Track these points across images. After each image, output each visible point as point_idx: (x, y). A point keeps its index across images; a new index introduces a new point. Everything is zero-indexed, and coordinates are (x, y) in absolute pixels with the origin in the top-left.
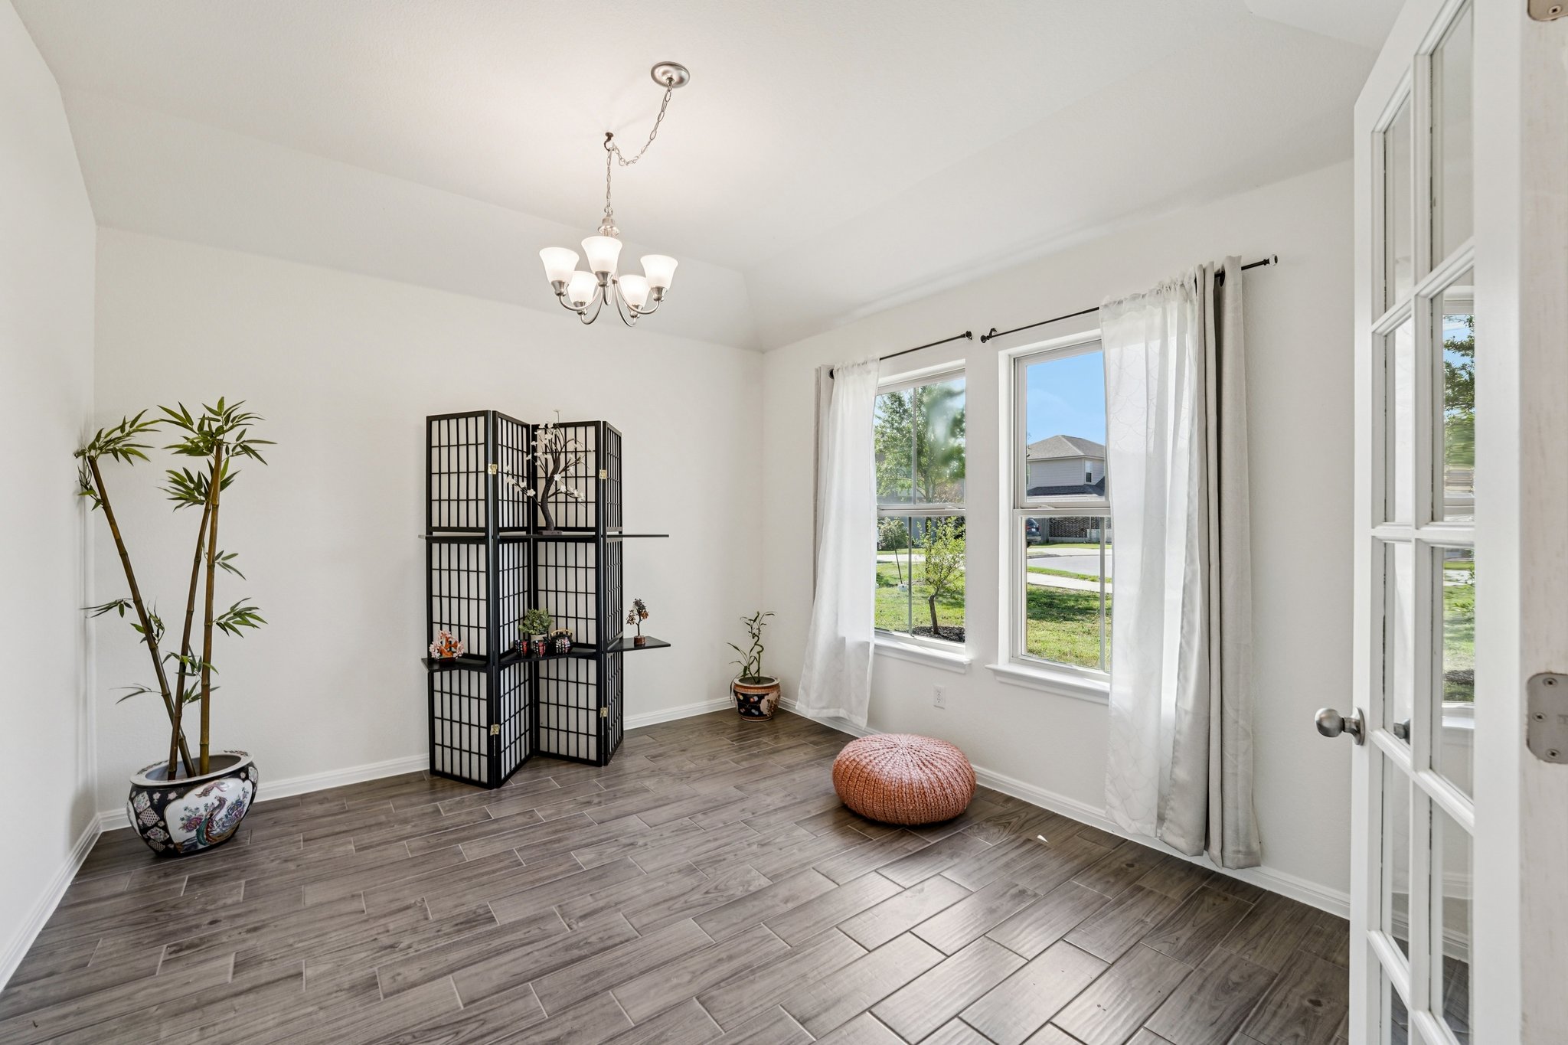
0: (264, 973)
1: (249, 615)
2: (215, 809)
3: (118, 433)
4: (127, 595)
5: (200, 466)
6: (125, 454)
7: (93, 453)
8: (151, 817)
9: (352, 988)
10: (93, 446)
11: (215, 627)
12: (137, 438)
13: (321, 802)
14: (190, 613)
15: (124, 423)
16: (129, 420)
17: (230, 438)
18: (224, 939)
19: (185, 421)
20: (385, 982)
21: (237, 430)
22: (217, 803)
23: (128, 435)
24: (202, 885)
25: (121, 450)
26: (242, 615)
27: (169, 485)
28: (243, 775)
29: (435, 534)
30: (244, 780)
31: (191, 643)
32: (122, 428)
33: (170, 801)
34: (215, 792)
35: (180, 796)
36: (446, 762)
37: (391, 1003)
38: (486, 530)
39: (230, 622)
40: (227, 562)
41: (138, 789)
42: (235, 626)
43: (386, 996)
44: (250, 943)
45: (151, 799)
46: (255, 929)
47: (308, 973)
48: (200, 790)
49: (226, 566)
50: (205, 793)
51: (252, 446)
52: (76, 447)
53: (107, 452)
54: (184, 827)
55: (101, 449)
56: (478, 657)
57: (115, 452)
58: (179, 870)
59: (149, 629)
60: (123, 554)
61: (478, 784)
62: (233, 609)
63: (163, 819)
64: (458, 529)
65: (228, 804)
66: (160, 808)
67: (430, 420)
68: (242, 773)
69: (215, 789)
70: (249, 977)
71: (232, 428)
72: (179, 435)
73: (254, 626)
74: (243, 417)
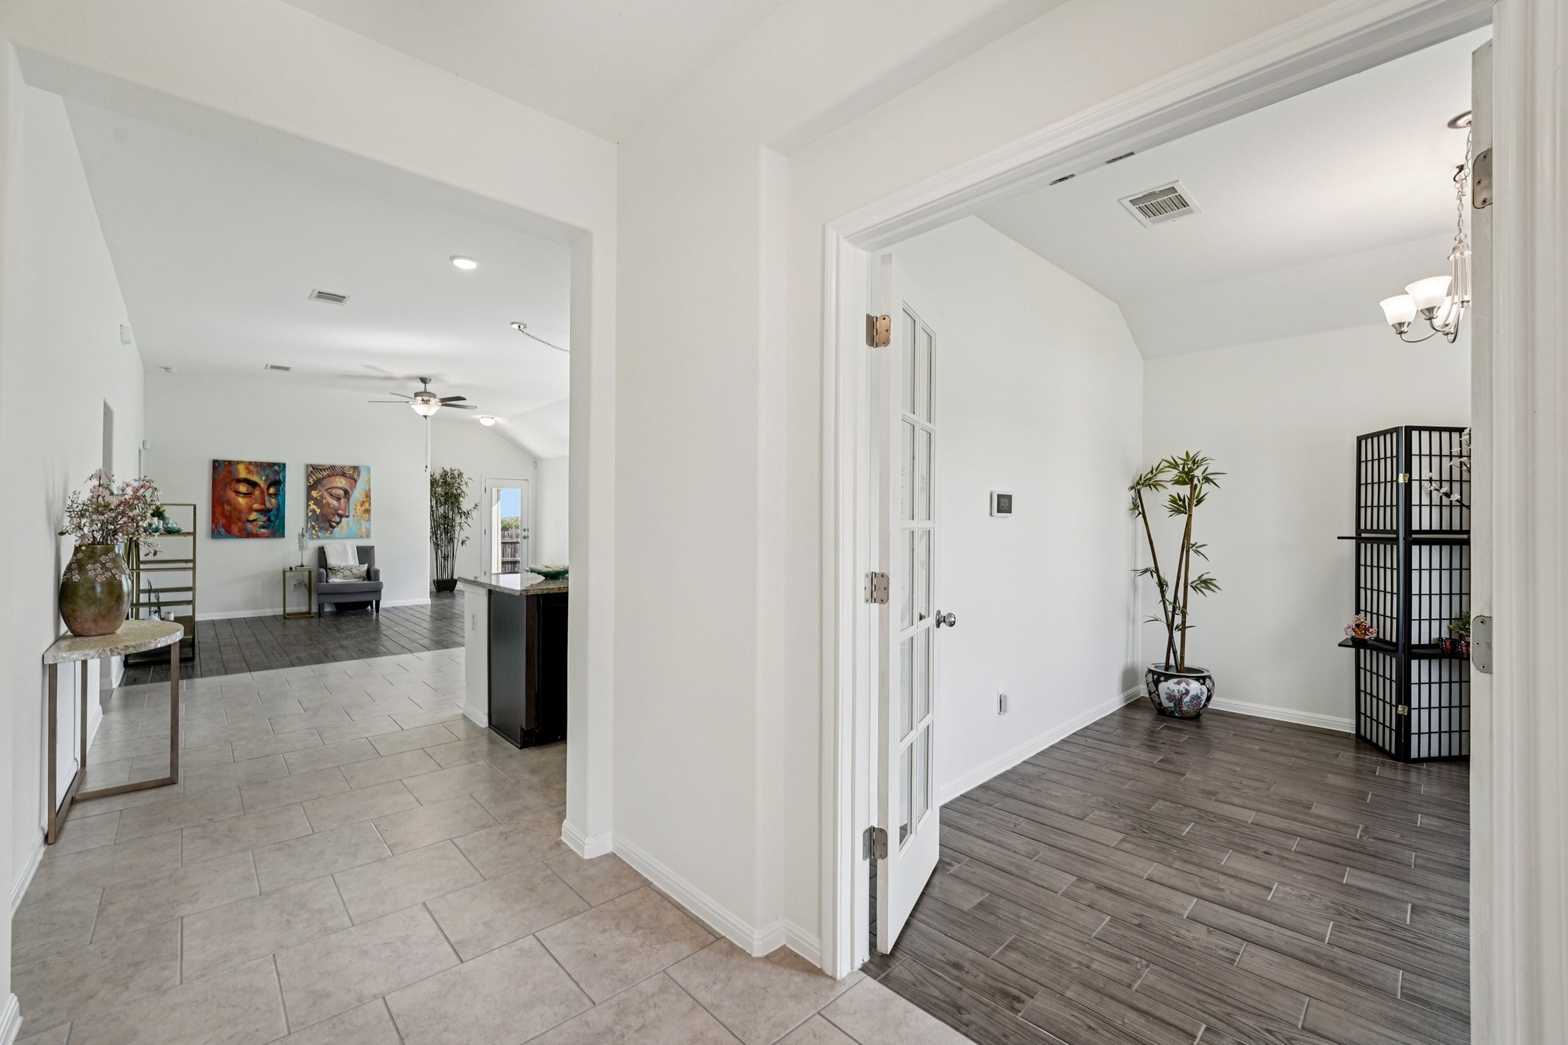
0: (1171, 767)
1: (1210, 583)
2: (1183, 694)
3: (1150, 475)
4: (1152, 566)
5: (1185, 491)
6: (1155, 486)
7: (1139, 487)
8: (1153, 688)
9: (1203, 790)
10: (1138, 483)
11: (1189, 588)
12: (1160, 477)
13: (1259, 723)
14: (1178, 578)
15: (1152, 469)
16: (1155, 467)
17: (1198, 473)
18: (1163, 750)
19: (1175, 466)
20: (1221, 797)
21: (1201, 469)
22: (1184, 692)
23: (1155, 476)
24: (1168, 730)
25: (1152, 484)
26: (1206, 583)
27: (1168, 504)
28: (1201, 681)
29: (1363, 535)
30: (1202, 684)
31: (1179, 595)
32: (1152, 472)
33: (1161, 681)
34: (1183, 685)
35: (1166, 680)
36: (1370, 731)
37: (1216, 803)
38: (1397, 532)
39: (1199, 586)
40: (1198, 549)
41: (1150, 671)
42: (1202, 589)
43: (1215, 800)
44: (1172, 756)
45: (1153, 678)
46: (1178, 753)
47: (1188, 776)
48: (1176, 680)
49: (1197, 552)
50: (1179, 683)
51: (1211, 477)
52: (1130, 485)
53: (1146, 486)
54: (1167, 698)
55: (1143, 484)
56: (1390, 643)
57: (1149, 485)
58: (1164, 721)
59: (1162, 584)
60: (1151, 543)
61: (1388, 754)
62: (1199, 578)
63: (1157, 690)
64: (1378, 531)
65: (1191, 694)
66: (1157, 683)
67: (1359, 440)
68: (1202, 680)
69: (1184, 683)
70: (1164, 766)
71: (1198, 467)
72: (1173, 474)
73: (1213, 591)
74: (1203, 460)
